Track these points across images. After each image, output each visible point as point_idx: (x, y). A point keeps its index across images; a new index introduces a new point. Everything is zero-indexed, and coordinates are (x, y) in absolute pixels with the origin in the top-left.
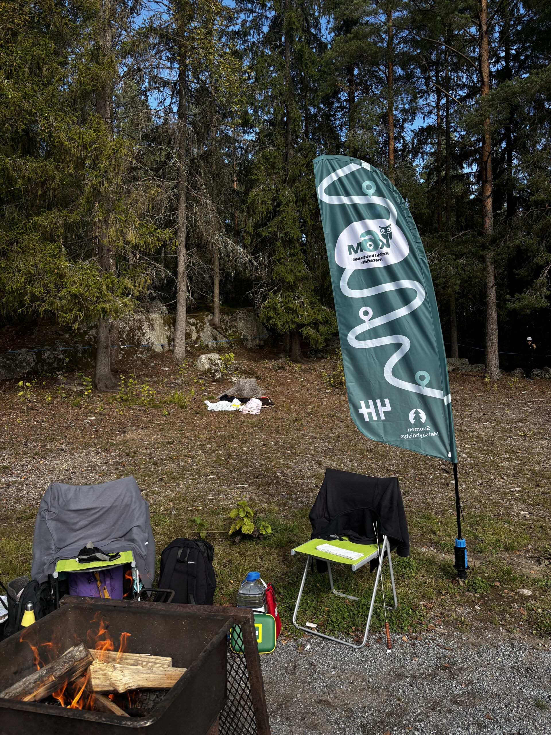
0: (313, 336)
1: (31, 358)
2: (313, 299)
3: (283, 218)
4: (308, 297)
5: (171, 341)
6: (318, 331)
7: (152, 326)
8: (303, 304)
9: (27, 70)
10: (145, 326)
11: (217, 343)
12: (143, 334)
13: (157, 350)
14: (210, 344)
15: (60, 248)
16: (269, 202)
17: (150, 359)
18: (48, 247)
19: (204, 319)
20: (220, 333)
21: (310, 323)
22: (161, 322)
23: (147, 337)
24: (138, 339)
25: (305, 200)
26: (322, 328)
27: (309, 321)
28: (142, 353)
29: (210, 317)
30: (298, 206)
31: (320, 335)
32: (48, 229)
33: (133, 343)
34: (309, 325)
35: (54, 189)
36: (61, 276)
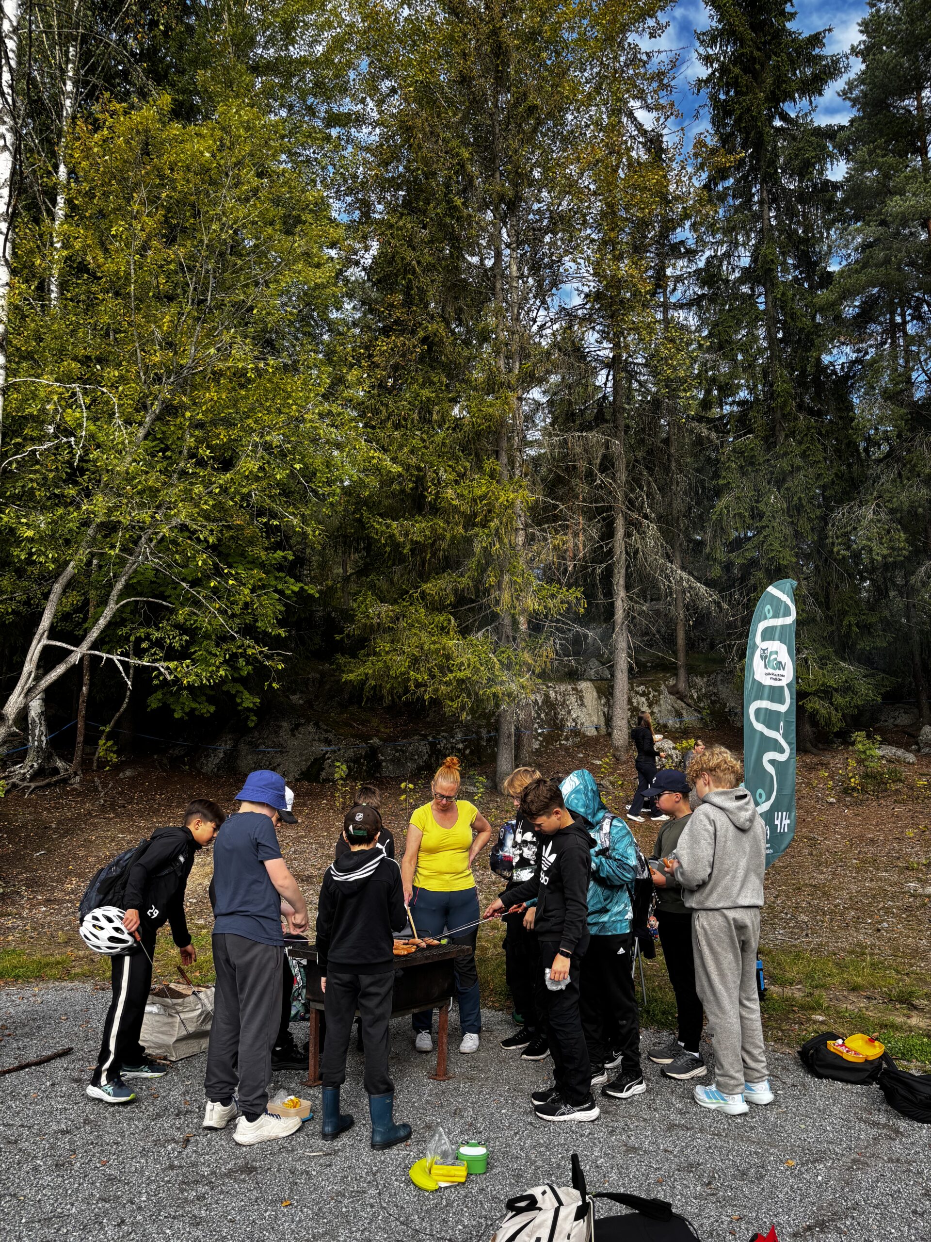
0: (823, 711)
1: (425, 749)
2: (823, 652)
3: (765, 537)
4: (816, 650)
5: (609, 720)
6: (832, 704)
7: (581, 700)
8: (806, 662)
9: (416, 416)
10: (572, 700)
11: (681, 722)
12: (569, 712)
13: (589, 734)
14: (670, 723)
15: (449, 620)
16: (746, 514)
17: (578, 747)
18: (437, 619)
19: (659, 685)
20: (688, 705)
21: (816, 691)
22: (595, 694)
23: (574, 716)
24: (562, 719)
25: (802, 506)
26: (838, 699)
27: (814, 688)
28: (567, 739)
29: (672, 682)
30: (791, 516)
31: (836, 710)
32: (437, 598)
33: (555, 725)
34: (815, 694)
35: (444, 550)
36: (448, 657)
